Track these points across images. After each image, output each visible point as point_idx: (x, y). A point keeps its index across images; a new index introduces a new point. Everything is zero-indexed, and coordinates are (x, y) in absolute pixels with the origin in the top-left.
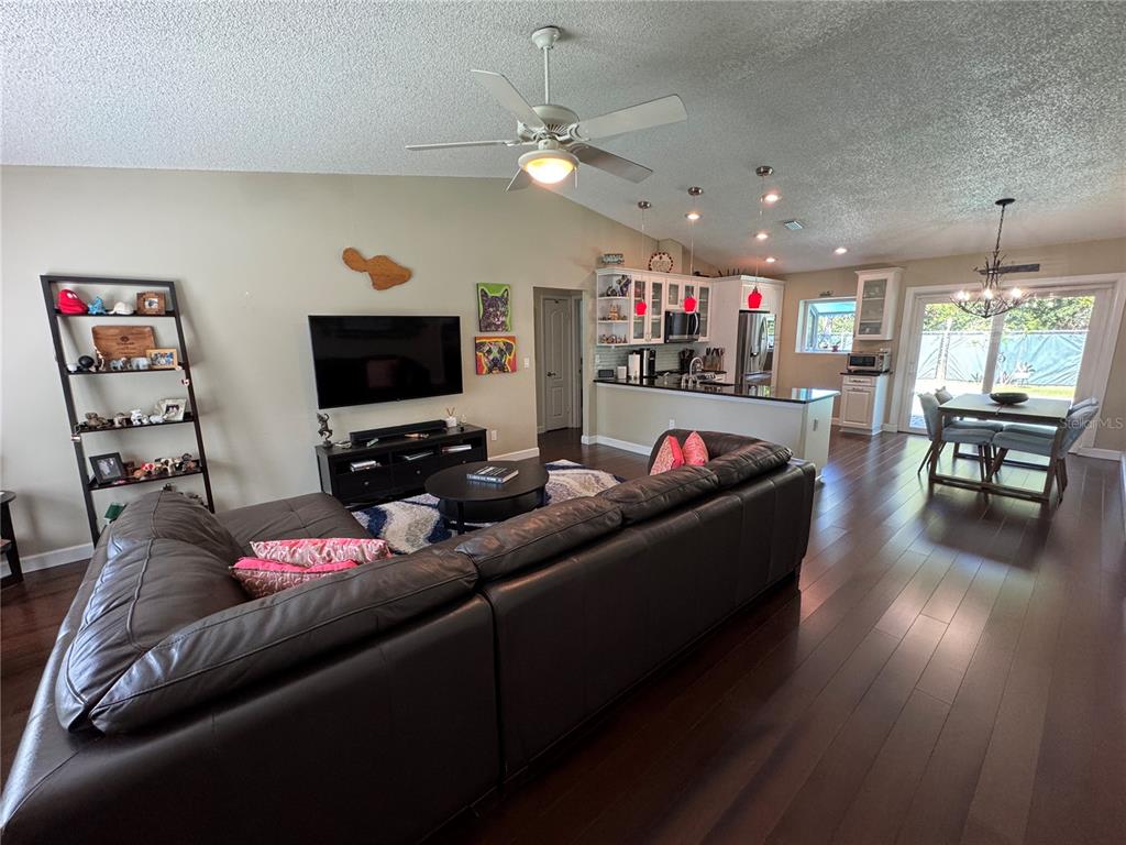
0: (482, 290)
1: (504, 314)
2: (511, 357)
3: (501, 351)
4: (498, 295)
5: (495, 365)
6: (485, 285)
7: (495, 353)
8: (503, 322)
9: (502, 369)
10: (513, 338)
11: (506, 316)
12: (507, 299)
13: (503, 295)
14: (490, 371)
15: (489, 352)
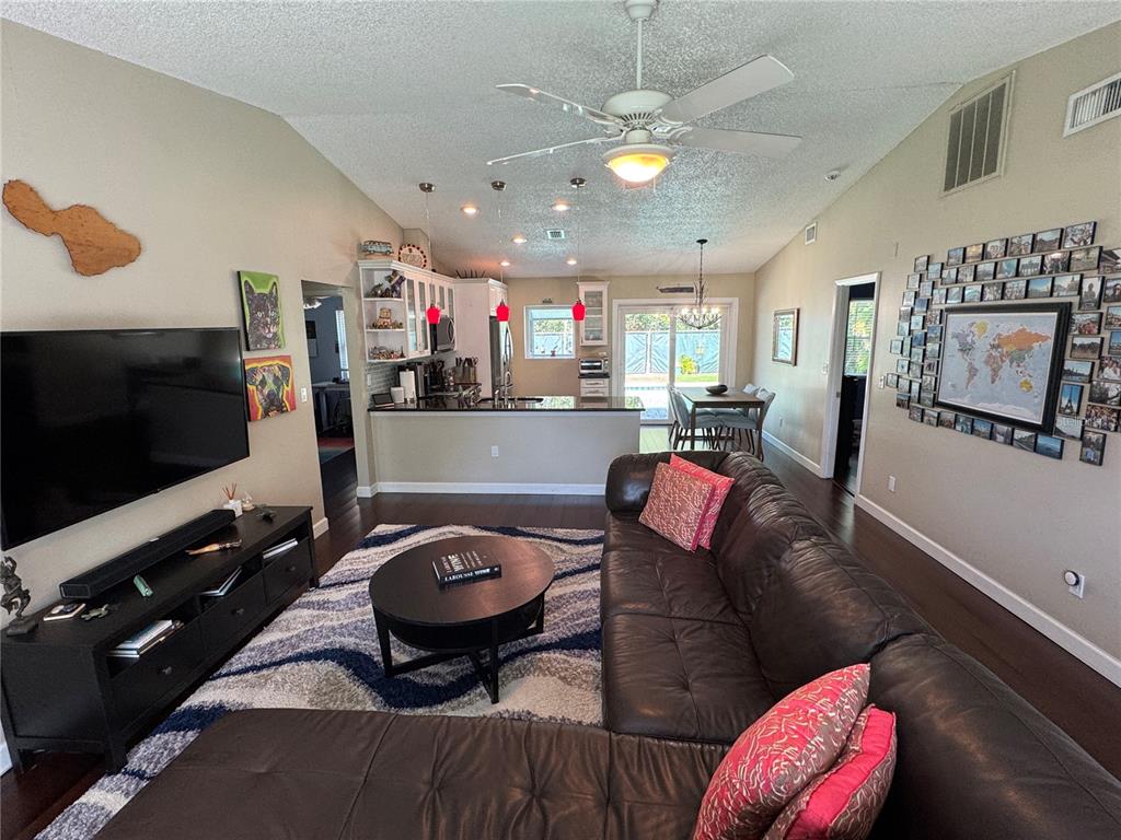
0: (246, 282)
1: (275, 322)
2: (289, 389)
3: (276, 379)
4: (266, 291)
5: (272, 403)
6: (249, 274)
7: (270, 386)
8: (275, 334)
9: (281, 409)
10: (287, 358)
11: (278, 324)
12: (276, 299)
13: (271, 293)
14: (266, 414)
15: (263, 383)
